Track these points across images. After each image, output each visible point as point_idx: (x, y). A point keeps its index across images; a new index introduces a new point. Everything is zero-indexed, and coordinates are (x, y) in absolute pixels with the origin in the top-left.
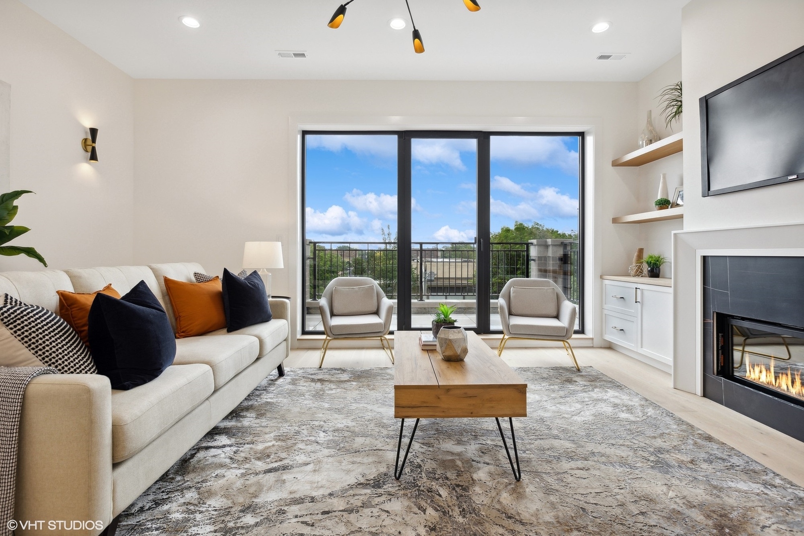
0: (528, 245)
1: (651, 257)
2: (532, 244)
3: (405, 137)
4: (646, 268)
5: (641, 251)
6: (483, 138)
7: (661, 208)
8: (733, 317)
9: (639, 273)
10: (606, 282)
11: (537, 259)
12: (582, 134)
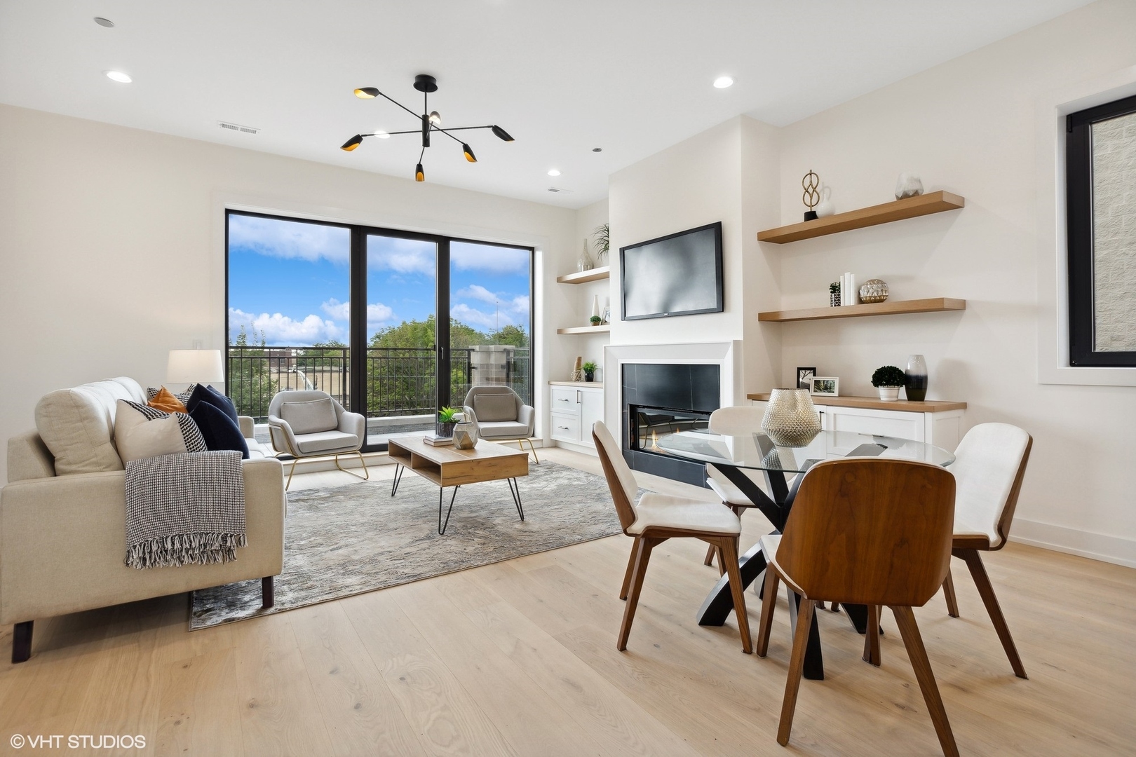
0: (469, 351)
1: (587, 364)
2: (473, 350)
3: (359, 233)
4: (583, 374)
5: (580, 359)
6: (443, 242)
7: (595, 325)
8: (638, 406)
9: (578, 379)
10: (553, 387)
11: (479, 367)
12: (532, 249)
